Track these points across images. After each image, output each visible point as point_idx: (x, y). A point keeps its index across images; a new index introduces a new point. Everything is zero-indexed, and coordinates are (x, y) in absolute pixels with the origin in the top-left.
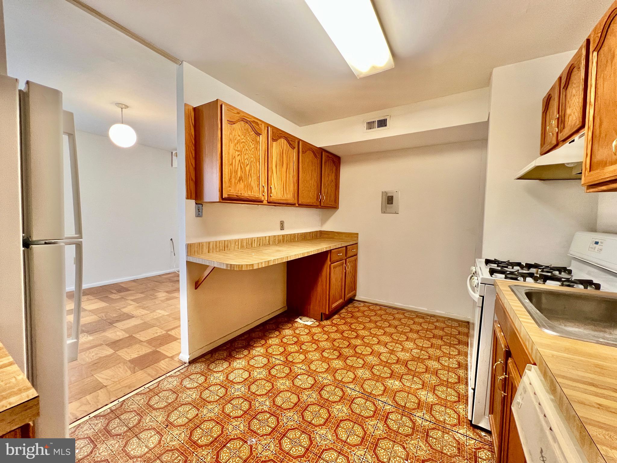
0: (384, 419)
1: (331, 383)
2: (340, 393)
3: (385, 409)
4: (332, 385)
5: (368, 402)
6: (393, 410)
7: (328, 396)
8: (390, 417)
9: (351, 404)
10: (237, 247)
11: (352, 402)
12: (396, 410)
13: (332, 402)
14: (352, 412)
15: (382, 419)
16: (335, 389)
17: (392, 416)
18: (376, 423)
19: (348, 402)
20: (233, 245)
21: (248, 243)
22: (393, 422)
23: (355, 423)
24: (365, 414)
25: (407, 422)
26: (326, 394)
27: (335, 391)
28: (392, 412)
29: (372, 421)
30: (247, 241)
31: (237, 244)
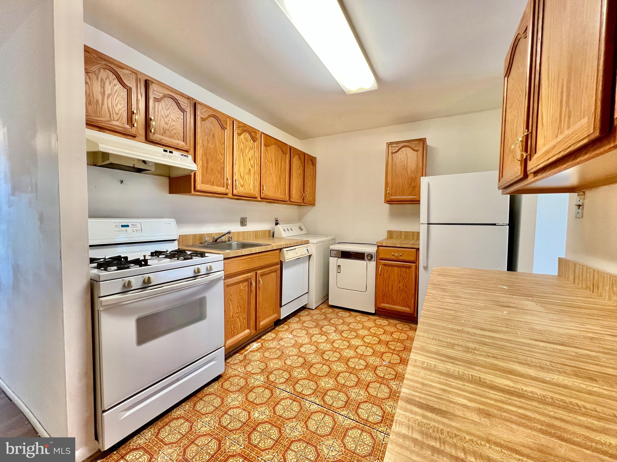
1: (337, 410)
2: (327, 398)
4: (337, 408)
7: (339, 395)
9: (317, 389)
11: (315, 390)
13: (335, 389)
16: (332, 403)
19: (319, 390)
26: (341, 397)
27: (332, 401)
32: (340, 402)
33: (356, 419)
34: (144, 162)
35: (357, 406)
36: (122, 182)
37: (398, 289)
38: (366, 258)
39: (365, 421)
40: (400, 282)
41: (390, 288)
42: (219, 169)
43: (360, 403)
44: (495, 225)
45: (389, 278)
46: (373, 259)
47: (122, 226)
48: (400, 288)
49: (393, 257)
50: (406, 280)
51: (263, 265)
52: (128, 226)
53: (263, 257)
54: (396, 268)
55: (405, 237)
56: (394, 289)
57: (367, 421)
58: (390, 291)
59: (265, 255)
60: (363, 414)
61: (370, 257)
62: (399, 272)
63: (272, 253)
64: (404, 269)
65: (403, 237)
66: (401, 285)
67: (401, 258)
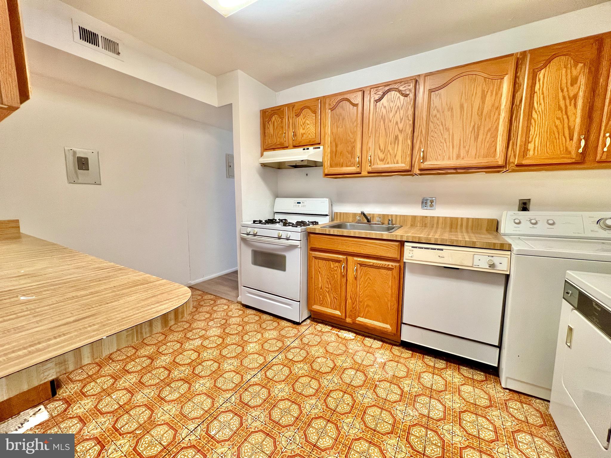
32: (249, 399)
33: (221, 408)
34: (302, 161)
35: (238, 413)
36: (307, 175)
39: (215, 417)
42: (350, 148)
43: (241, 418)
47: (298, 203)
51: (362, 252)
52: (300, 203)
53: (361, 243)
57: (215, 418)
59: (367, 242)
60: (225, 417)
63: (380, 243)
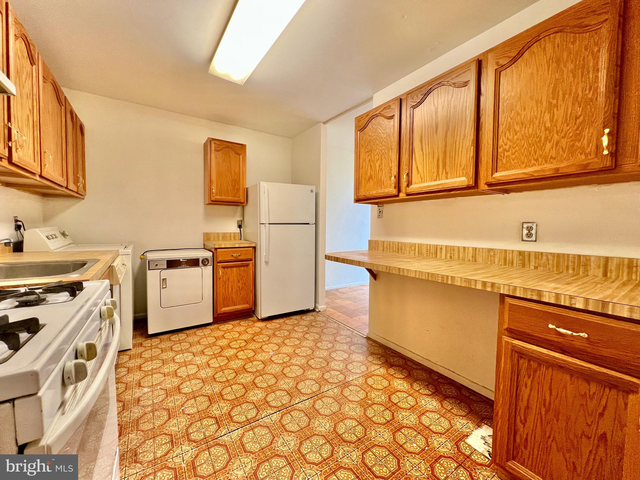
0: (219, 419)
3: (225, 427)
5: (245, 419)
6: (217, 434)
8: (215, 426)
10: (413, 252)
12: (215, 437)
14: (247, 402)
15: (221, 418)
17: (214, 427)
18: (222, 411)
20: (408, 249)
21: (429, 250)
22: (210, 424)
23: (237, 398)
24: (237, 410)
25: (197, 436)
28: (216, 431)
29: (227, 409)
30: (428, 248)
31: (413, 248)
37: (238, 289)
38: (201, 264)
40: (239, 282)
41: (230, 289)
44: (308, 224)
45: (229, 280)
46: (210, 264)
48: (239, 287)
49: (233, 258)
50: (244, 279)
54: (235, 269)
55: (223, 238)
56: (234, 290)
58: (230, 292)
61: (205, 262)
62: (238, 272)
64: (242, 268)
65: (221, 238)
66: (240, 285)
67: (240, 258)
